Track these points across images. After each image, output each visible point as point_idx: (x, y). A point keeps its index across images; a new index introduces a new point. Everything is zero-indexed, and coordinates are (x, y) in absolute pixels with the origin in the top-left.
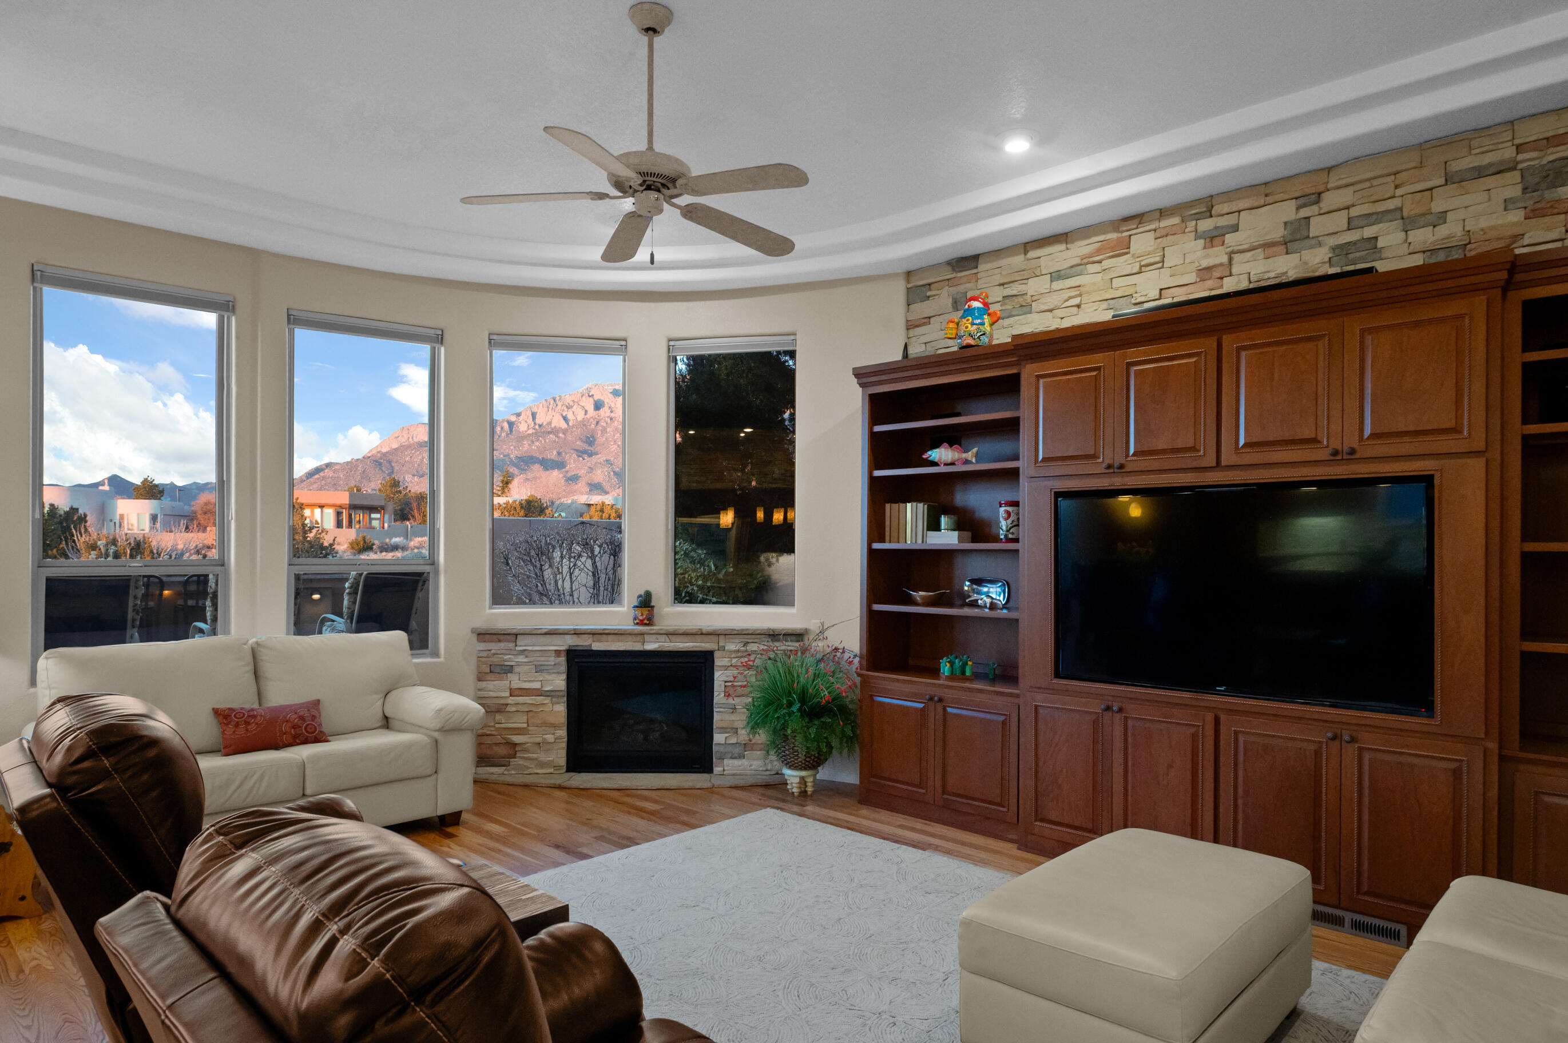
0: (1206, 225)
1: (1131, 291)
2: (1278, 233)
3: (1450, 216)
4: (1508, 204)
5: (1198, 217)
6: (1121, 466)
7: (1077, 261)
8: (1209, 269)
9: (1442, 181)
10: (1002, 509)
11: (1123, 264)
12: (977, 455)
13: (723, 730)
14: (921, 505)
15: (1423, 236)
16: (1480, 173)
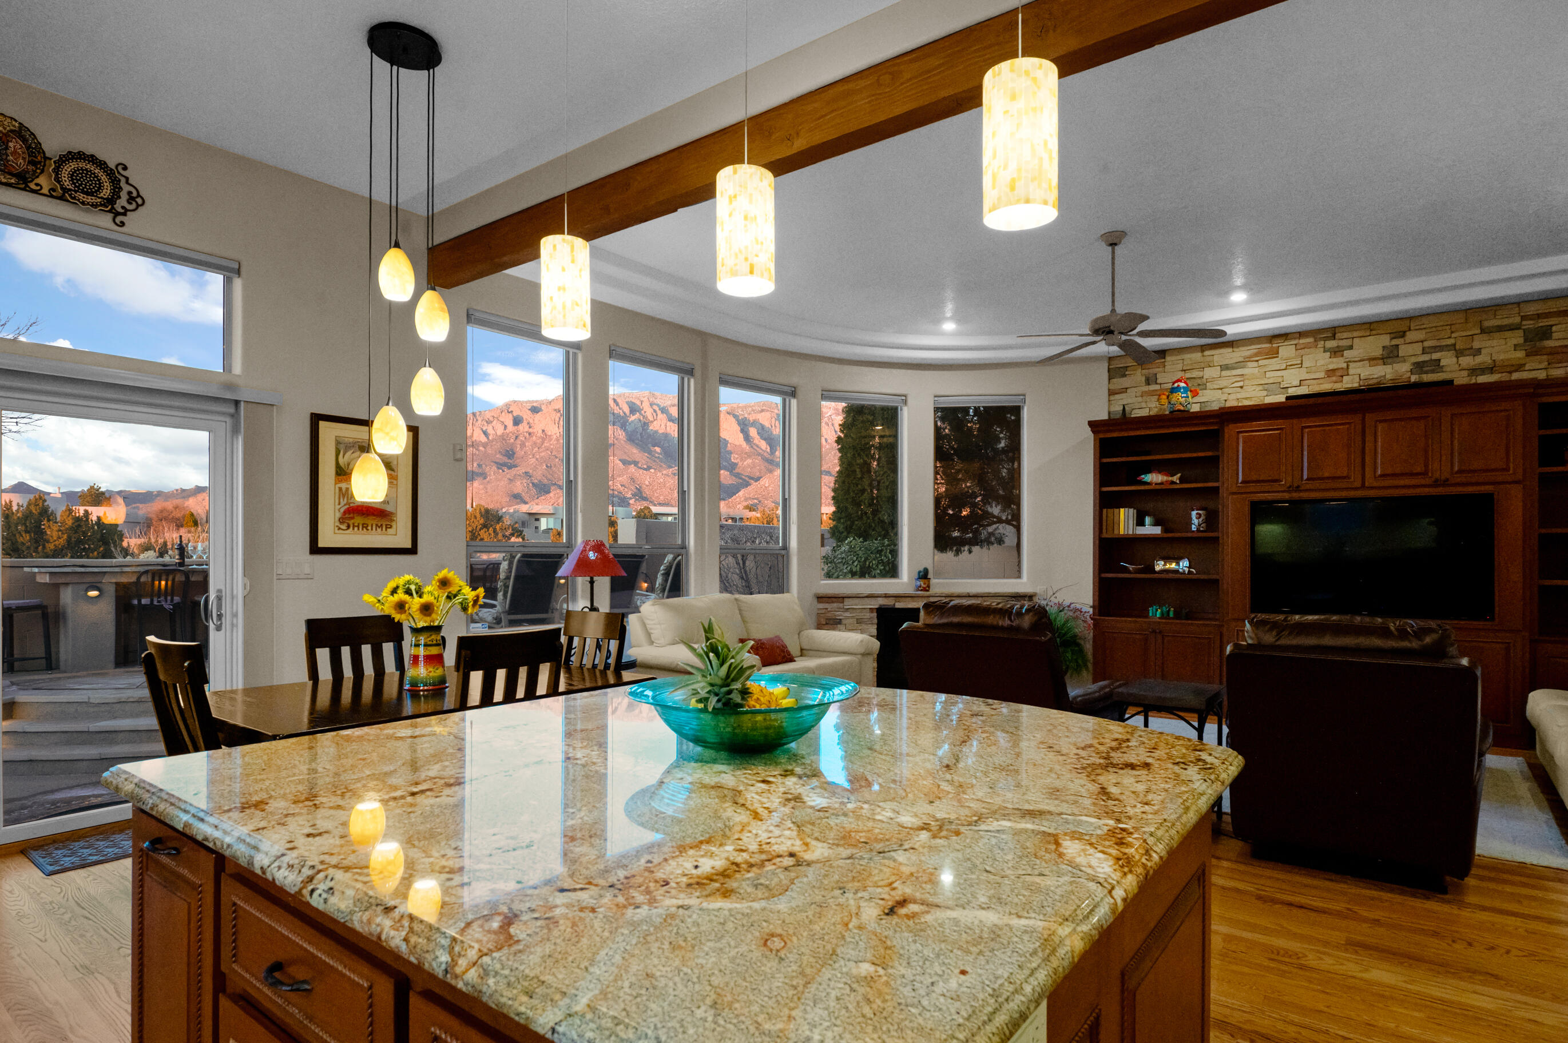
0: (1331, 344)
1: (1280, 380)
2: (1378, 352)
3: (1483, 351)
4: (1516, 347)
5: (1326, 339)
6: (1298, 487)
7: (1242, 359)
8: (1333, 370)
9: (1479, 331)
10: (1194, 513)
11: (1274, 364)
12: (1180, 479)
14: (1131, 510)
15: (1467, 361)
16: (1500, 329)
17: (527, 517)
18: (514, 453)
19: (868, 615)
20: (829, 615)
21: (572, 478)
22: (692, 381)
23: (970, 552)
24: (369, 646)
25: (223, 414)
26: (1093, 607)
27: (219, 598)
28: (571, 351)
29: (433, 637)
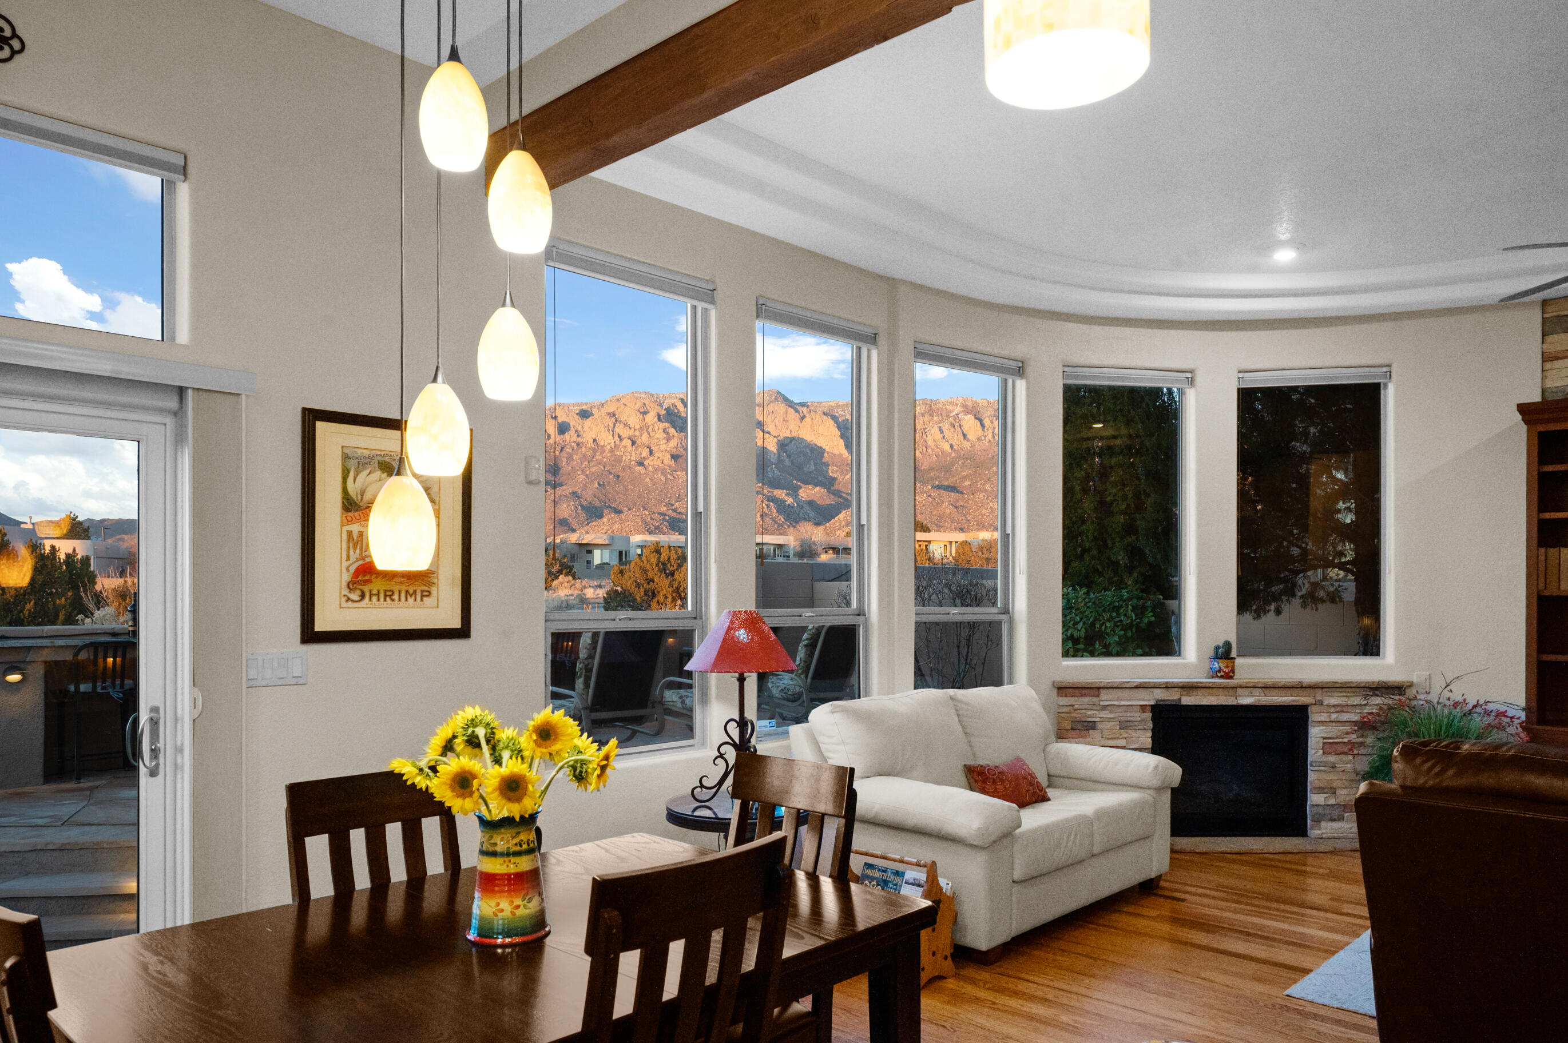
13: (1320, 790)
17: (577, 548)
18: (559, 469)
19: (1138, 716)
20: (1077, 715)
21: (701, 509)
22: (874, 354)
23: (1278, 612)
24: (398, 825)
25: (161, 411)
26: (1527, 709)
27: (154, 723)
28: (700, 305)
29: (523, 837)
